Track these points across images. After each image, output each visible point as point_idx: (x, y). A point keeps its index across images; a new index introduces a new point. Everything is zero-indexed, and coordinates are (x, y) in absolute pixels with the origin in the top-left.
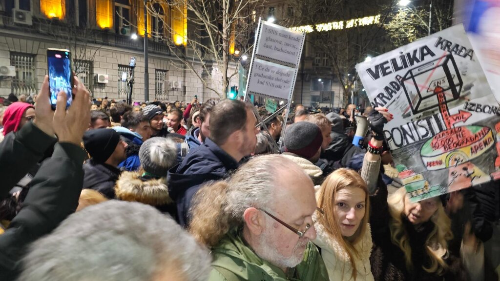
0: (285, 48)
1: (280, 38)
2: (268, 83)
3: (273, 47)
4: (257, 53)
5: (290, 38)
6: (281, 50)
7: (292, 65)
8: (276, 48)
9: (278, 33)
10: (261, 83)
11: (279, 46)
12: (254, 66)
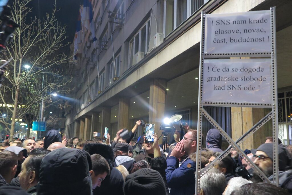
0: (245, 36)
1: (235, 27)
2: (231, 87)
3: (228, 40)
4: (206, 52)
5: (250, 22)
6: (241, 40)
7: (265, 56)
8: (231, 40)
9: (231, 22)
10: (220, 88)
11: (237, 37)
12: (206, 69)
